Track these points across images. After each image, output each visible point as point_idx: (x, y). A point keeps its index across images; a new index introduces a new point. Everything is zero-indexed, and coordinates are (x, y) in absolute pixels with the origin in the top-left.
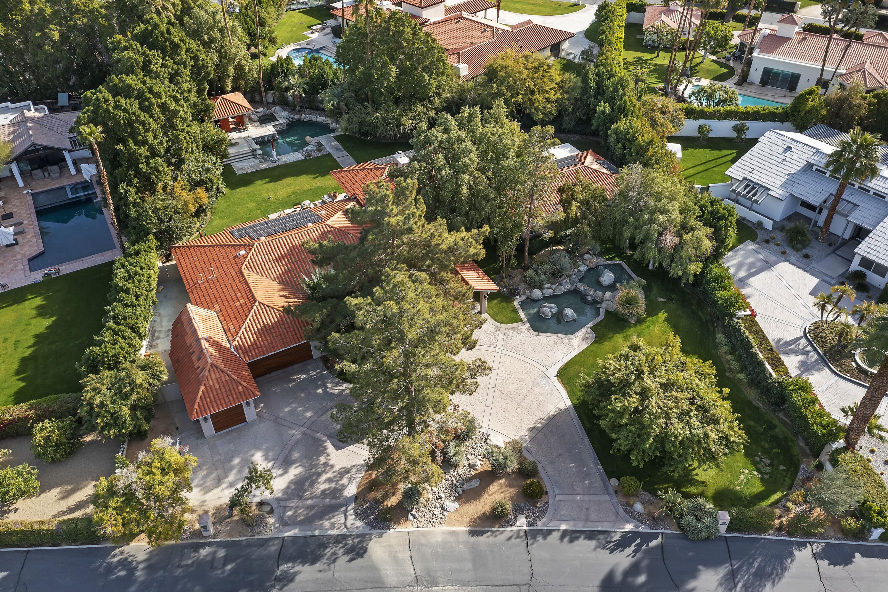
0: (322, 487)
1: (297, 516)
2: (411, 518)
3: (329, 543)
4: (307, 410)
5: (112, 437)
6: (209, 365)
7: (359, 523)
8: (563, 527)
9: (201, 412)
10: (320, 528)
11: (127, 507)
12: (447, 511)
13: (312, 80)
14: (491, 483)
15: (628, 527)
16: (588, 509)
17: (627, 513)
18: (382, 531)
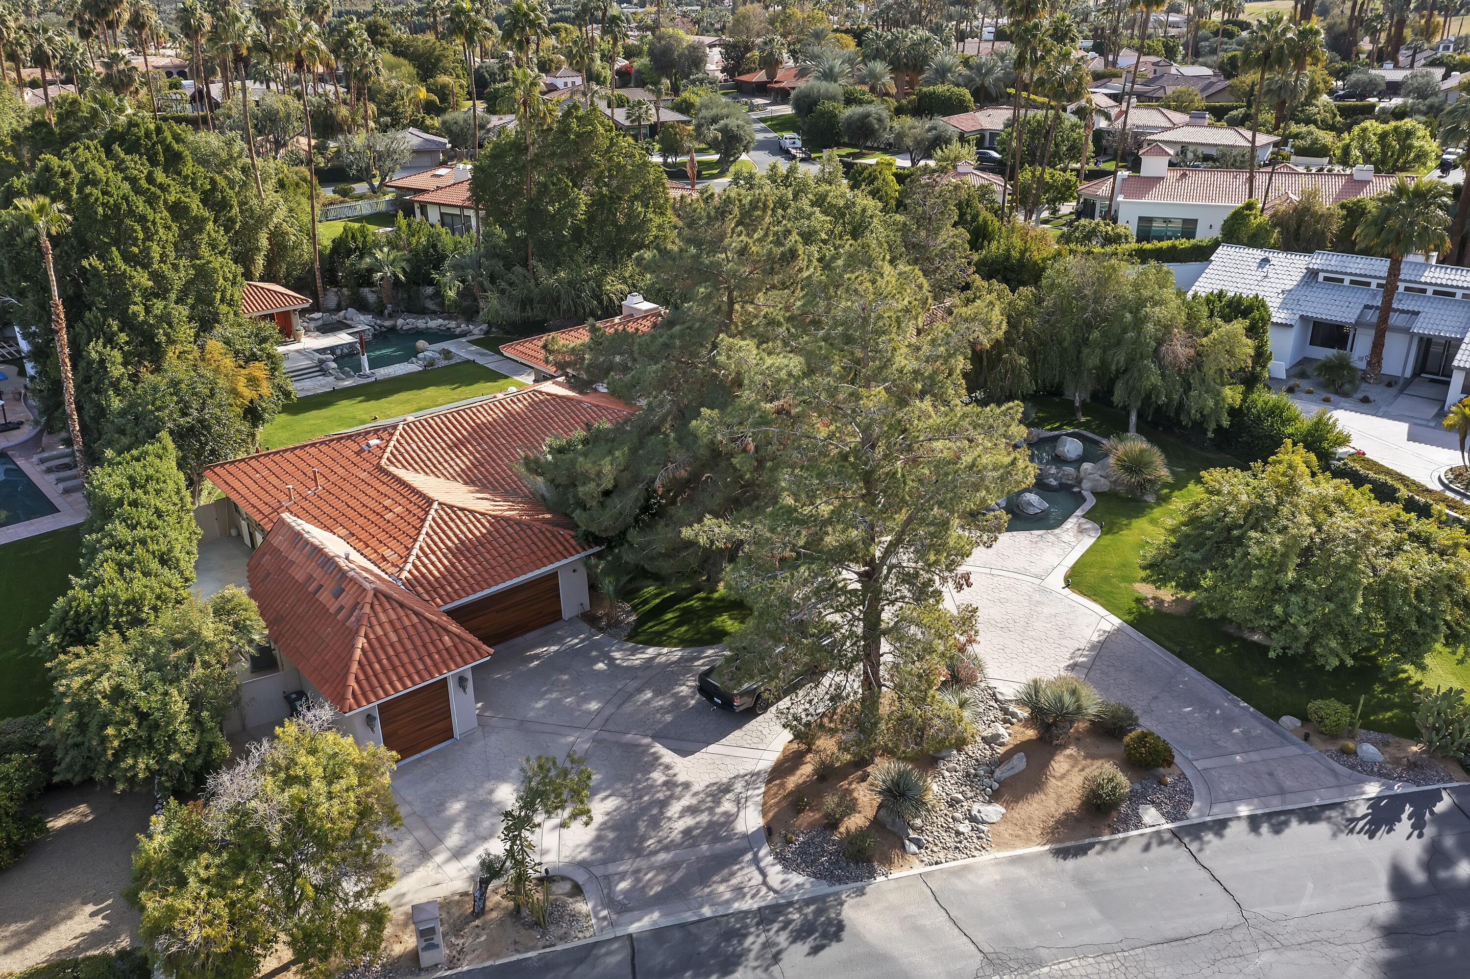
0: (681, 825)
1: (643, 887)
2: (913, 848)
3: (746, 927)
4: (587, 699)
5: (141, 776)
6: (371, 593)
7: (796, 878)
8: (1244, 810)
9: (364, 694)
10: (711, 899)
11: (238, 876)
12: (983, 822)
13: (417, 254)
14: (1051, 756)
15: (1373, 789)
16: (1271, 774)
17: (1352, 767)
18: (859, 884)
